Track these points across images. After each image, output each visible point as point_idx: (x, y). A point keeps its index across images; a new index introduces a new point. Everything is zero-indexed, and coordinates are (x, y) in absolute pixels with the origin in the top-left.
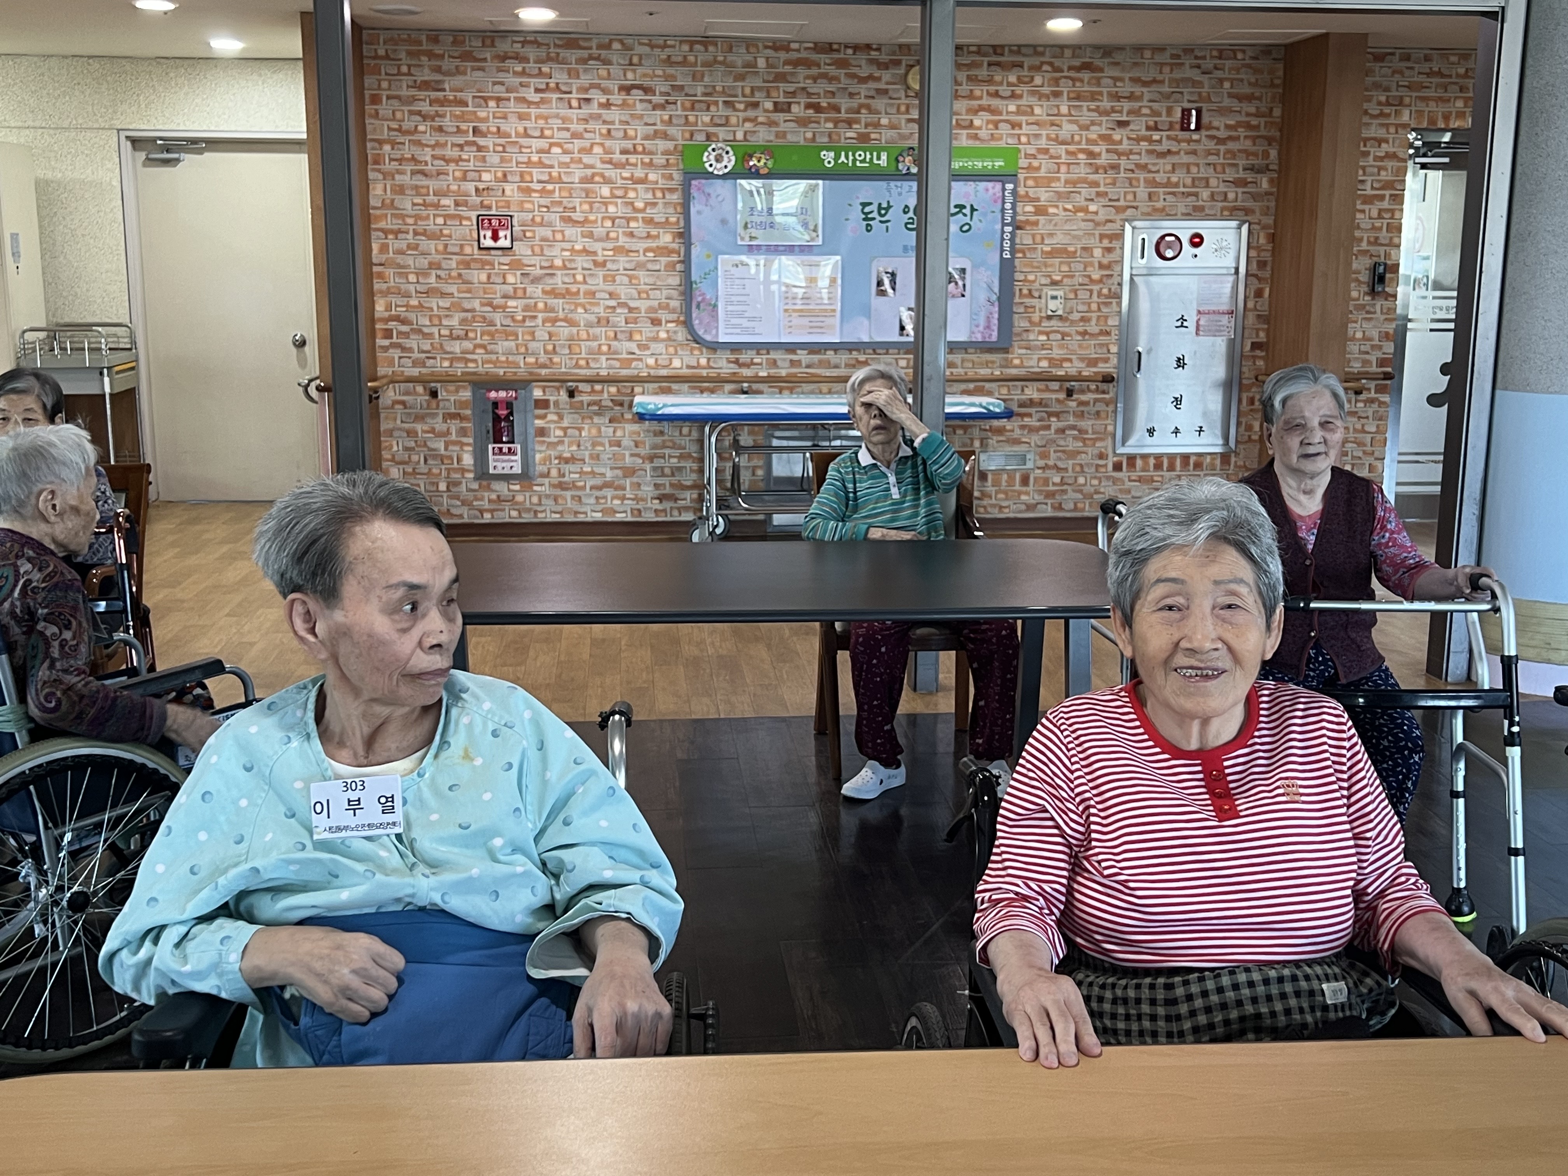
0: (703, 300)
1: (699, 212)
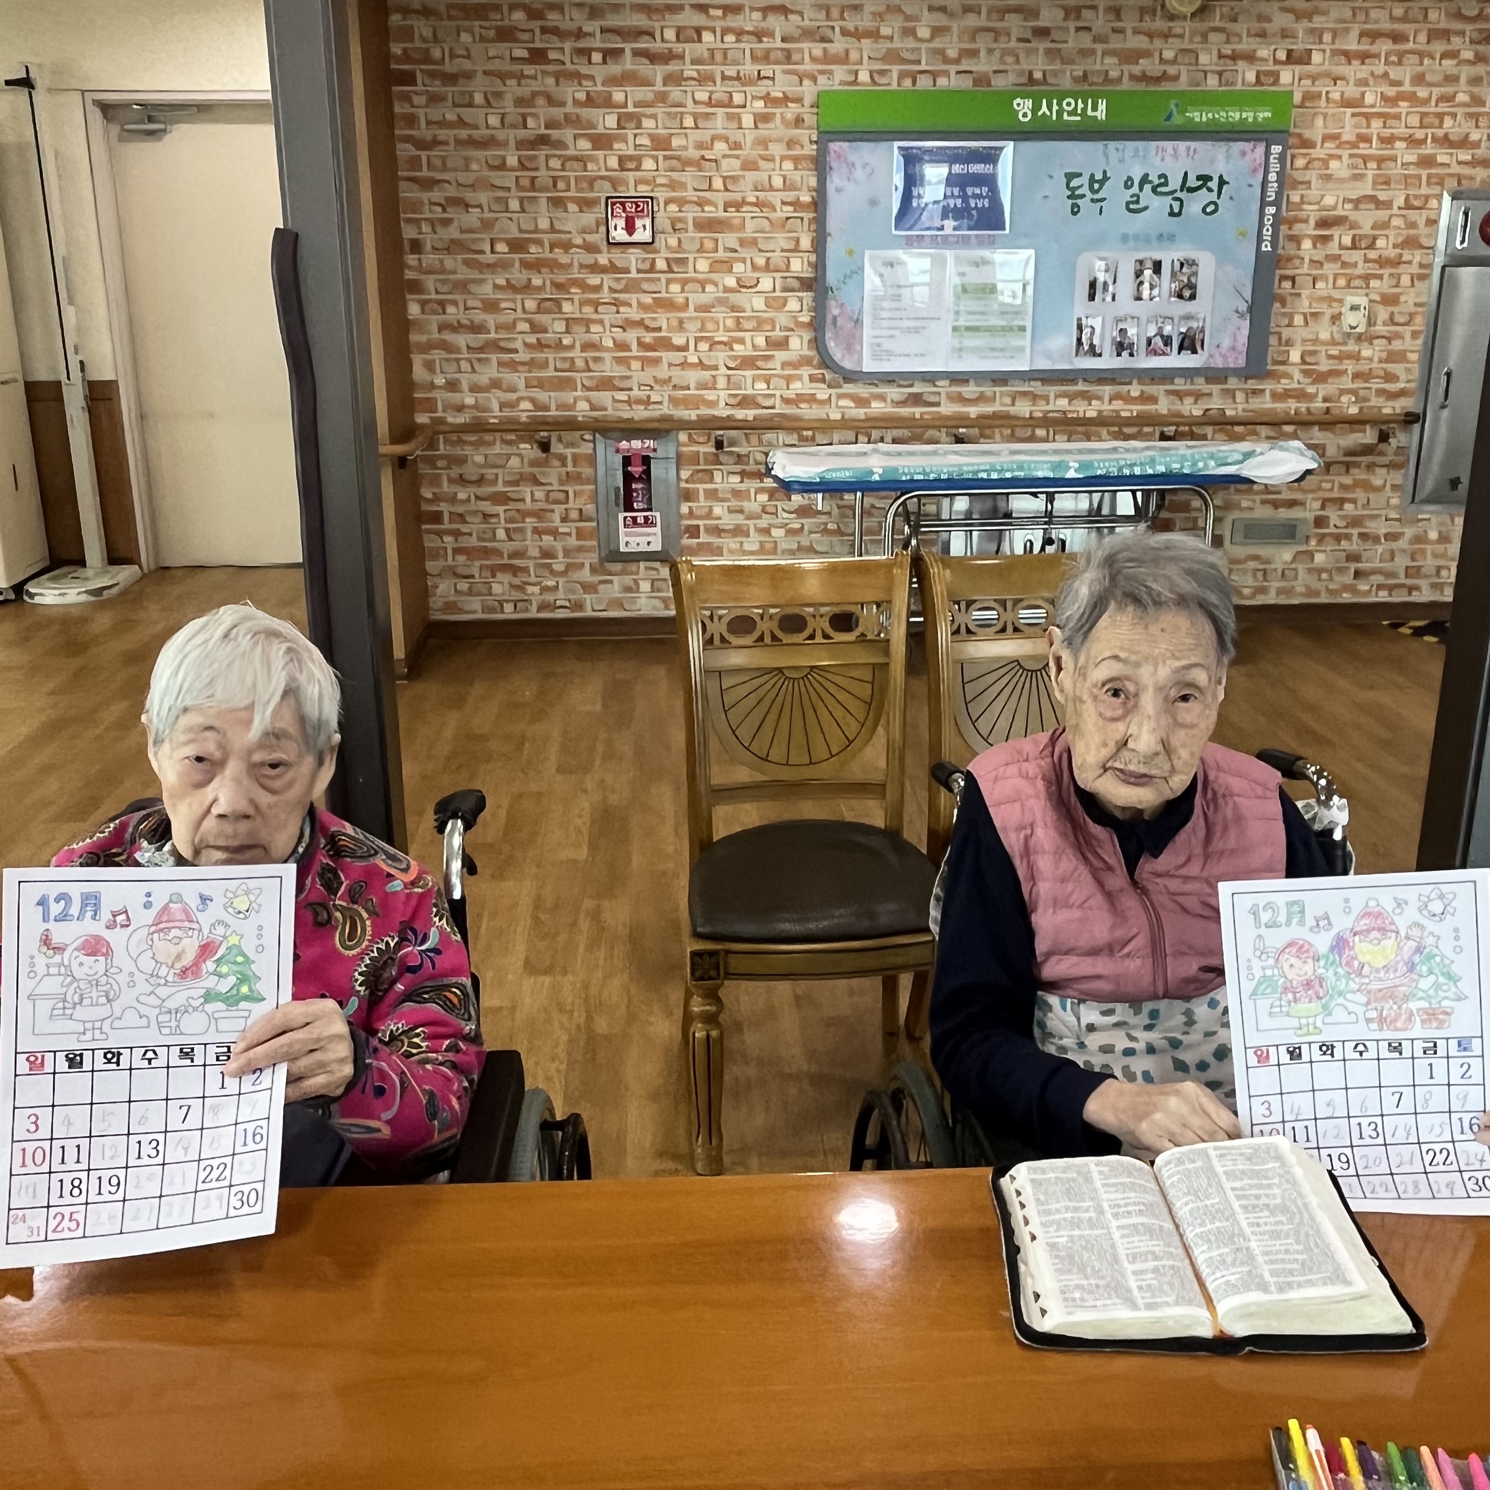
0: (841, 313)
1: (838, 190)
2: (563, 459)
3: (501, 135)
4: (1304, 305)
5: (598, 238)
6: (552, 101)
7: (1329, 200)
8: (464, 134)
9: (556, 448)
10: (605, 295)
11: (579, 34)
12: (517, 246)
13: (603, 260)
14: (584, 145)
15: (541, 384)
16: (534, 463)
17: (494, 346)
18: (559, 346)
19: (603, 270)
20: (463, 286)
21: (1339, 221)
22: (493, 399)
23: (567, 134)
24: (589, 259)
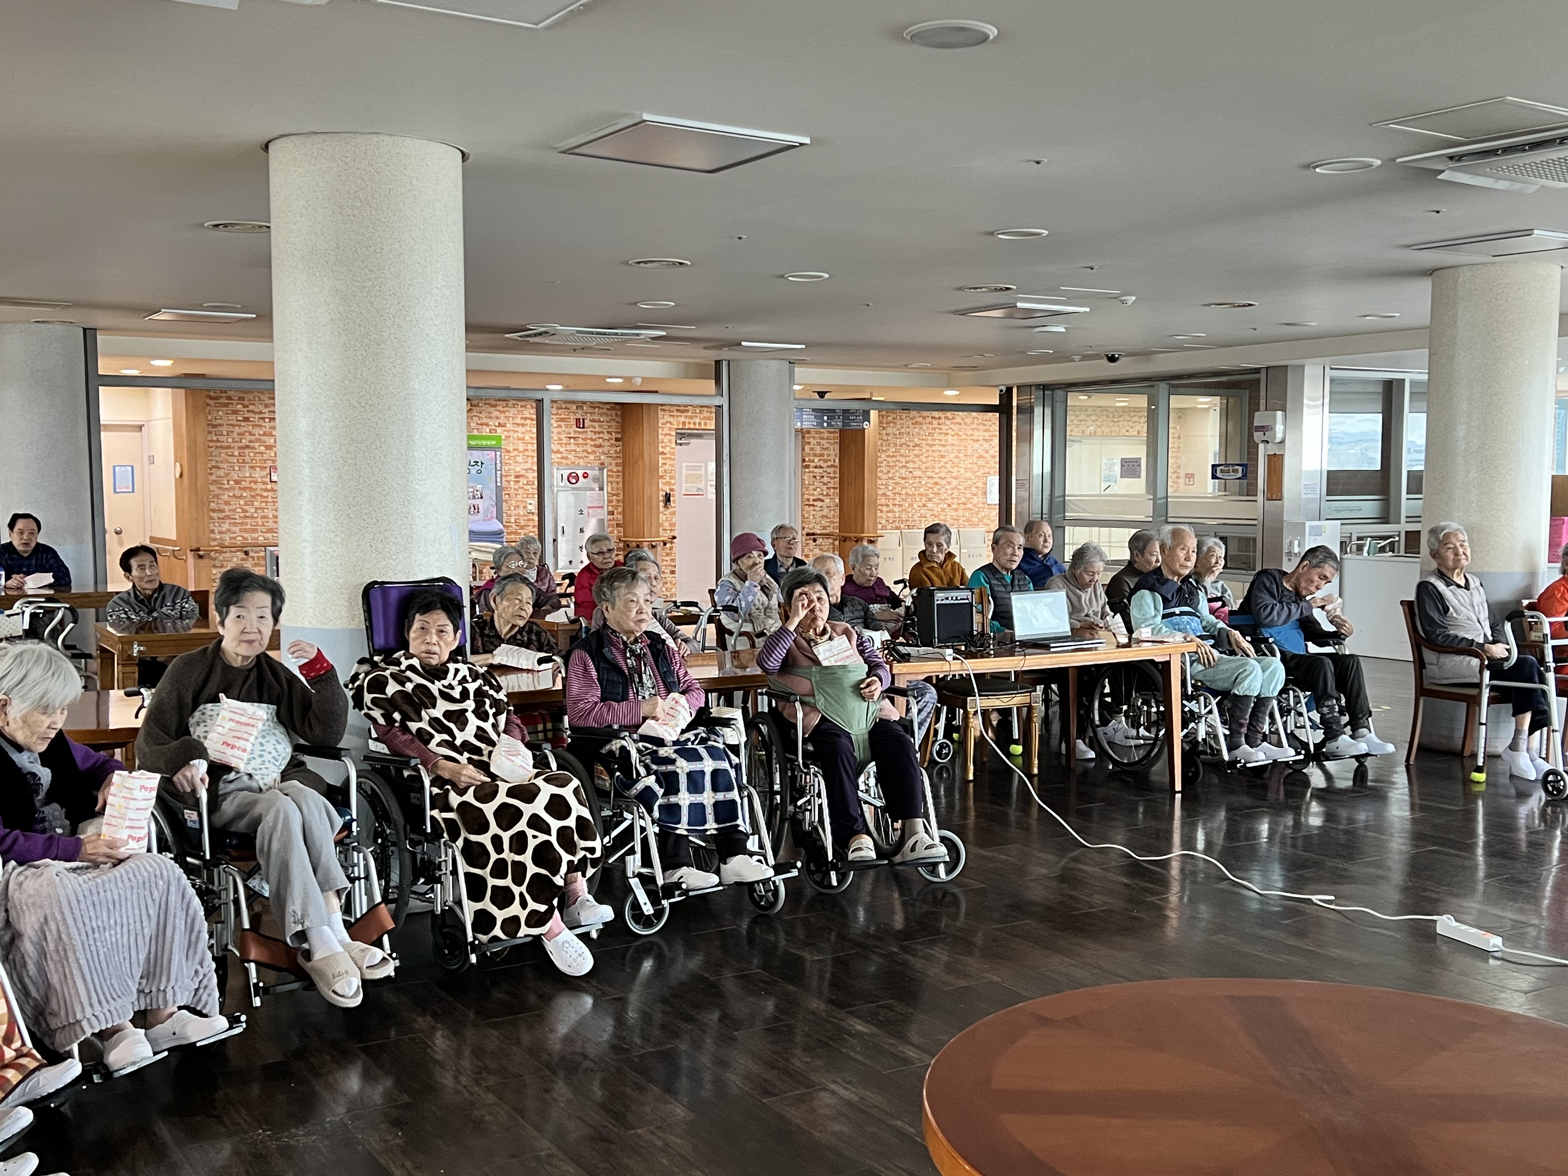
2: (253, 557)
3: (232, 445)
4: (513, 502)
5: (268, 480)
6: (251, 434)
7: (518, 469)
8: (218, 444)
9: (251, 554)
10: (270, 499)
11: (261, 413)
12: (237, 482)
13: (269, 487)
14: (262, 448)
15: (246, 531)
16: (242, 560)
17: (228, 517)
18: (252, 517)
19: (269, 491)
20: (217, 496)
21: (522, 476)
22: (227, 537)
23: (256, 445)
24: (264, 487)
